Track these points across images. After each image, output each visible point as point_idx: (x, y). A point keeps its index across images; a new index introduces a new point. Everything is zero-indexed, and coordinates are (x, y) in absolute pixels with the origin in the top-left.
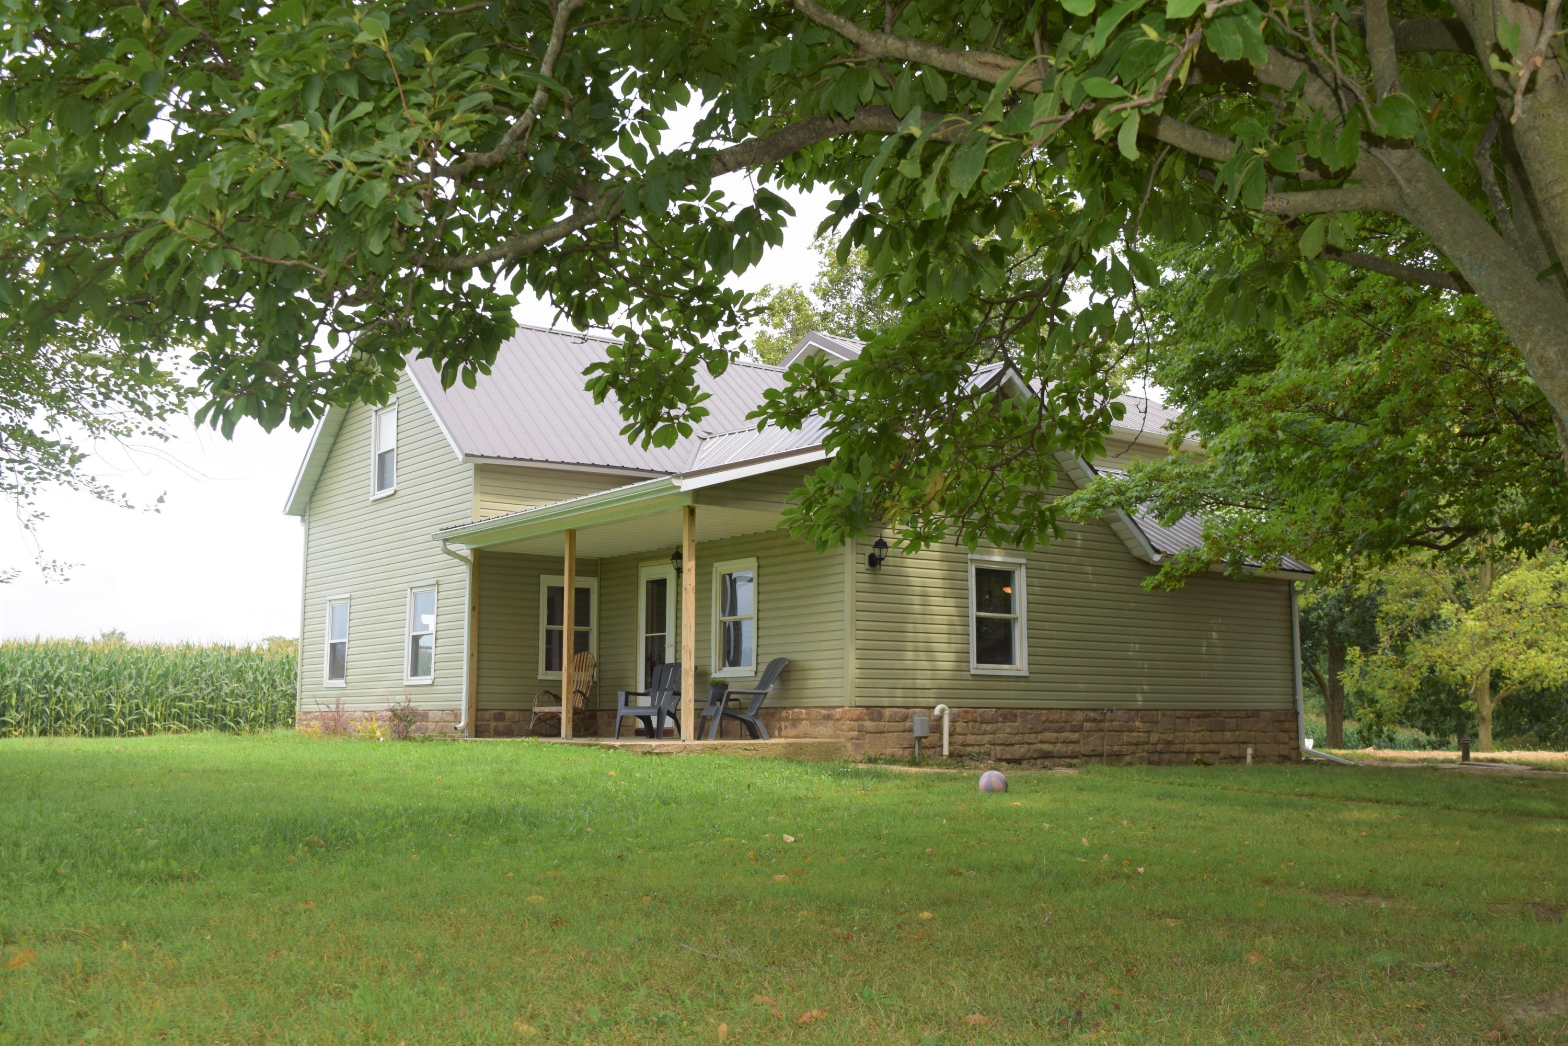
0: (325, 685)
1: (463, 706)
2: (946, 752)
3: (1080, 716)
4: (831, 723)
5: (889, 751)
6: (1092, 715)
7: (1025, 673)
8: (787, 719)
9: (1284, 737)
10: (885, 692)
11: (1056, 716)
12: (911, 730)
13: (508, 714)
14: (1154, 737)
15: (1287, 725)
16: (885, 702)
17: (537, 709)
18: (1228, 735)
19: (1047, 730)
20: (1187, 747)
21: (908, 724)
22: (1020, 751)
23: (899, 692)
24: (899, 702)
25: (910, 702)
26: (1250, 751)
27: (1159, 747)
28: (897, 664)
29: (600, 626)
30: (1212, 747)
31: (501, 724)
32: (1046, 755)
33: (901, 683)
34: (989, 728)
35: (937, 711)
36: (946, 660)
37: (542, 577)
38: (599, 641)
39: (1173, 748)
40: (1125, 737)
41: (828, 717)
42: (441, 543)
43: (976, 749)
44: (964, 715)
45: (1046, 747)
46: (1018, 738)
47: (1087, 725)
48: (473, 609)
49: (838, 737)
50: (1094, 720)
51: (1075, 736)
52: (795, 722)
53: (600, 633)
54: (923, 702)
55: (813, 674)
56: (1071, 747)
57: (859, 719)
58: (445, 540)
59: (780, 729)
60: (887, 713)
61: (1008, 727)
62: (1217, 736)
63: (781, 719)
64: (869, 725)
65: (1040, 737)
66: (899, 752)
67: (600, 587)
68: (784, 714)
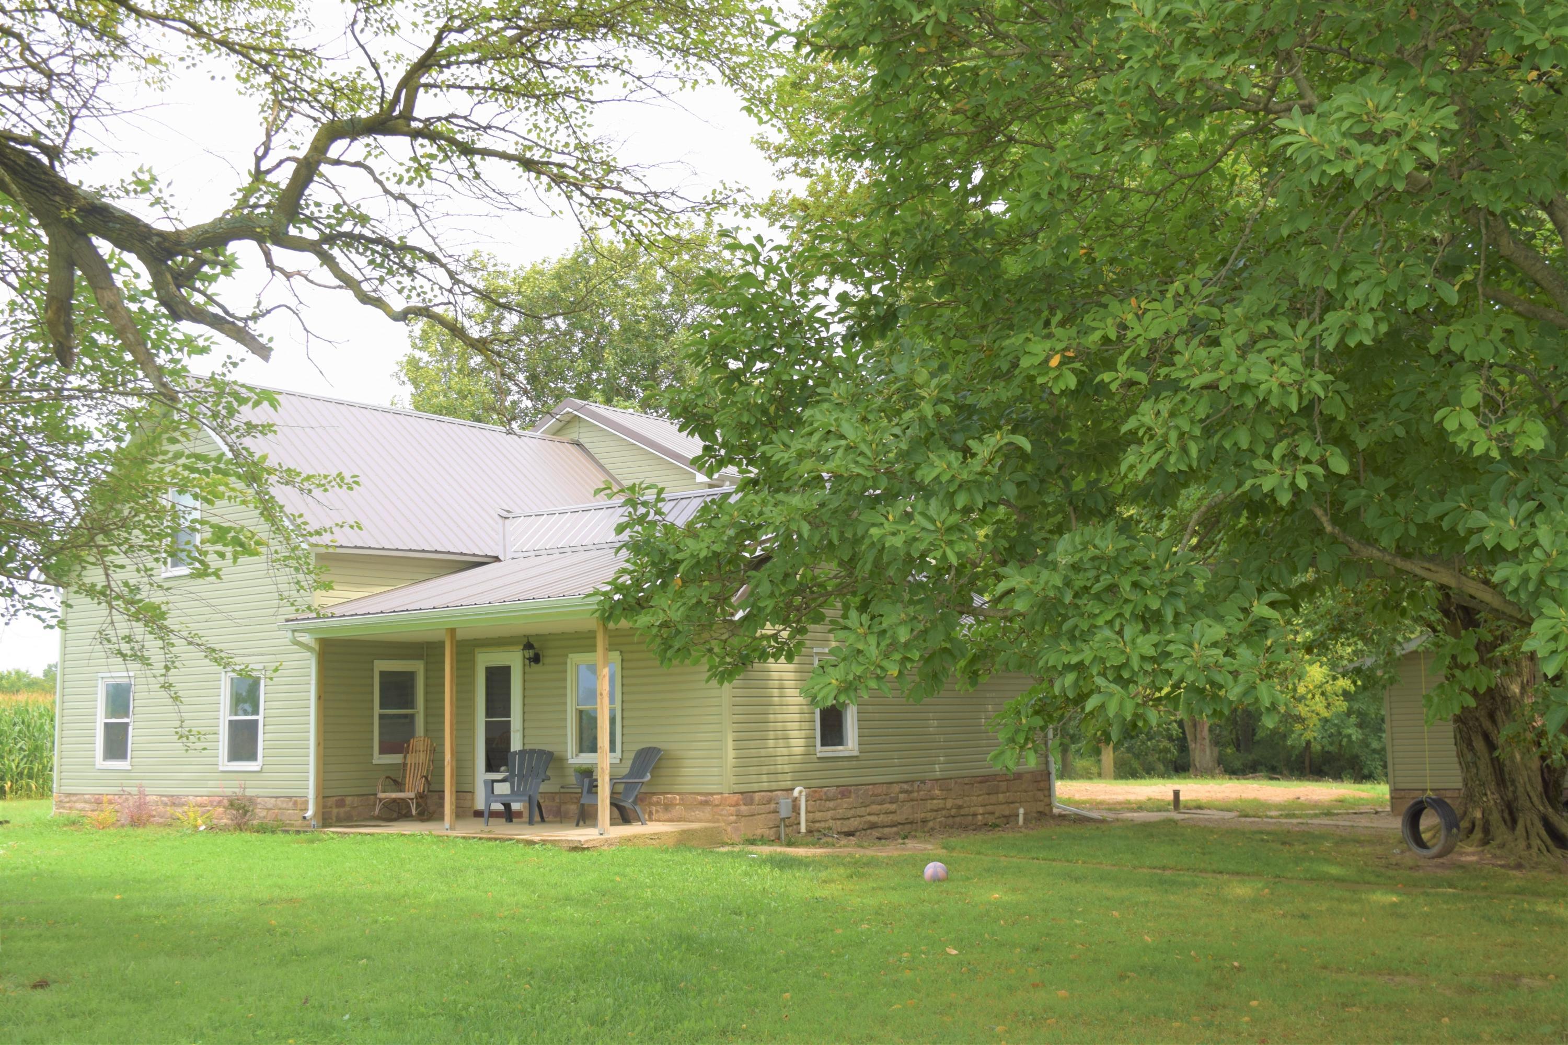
0: (98, 766)
1: (311, 794)
2: (803, 829)
3: (896, 788)
4: (708, 809)
5: (759, 832)
6: (905, 786)
7: (856, 753)
8: (658, 803)
9: (1040, 795)
10: (754, 778)
11: (879, 790)
12: (776, 812)
13: (349, 800)
14: (949, 803)
15: (1042, 784)
16: (755, 787)
17: (381, 795)
18: (1001, 796)
19: (873, 803)
20: (972, 810)
21: (773, 806)
22: (854, 823)
23: (765, 778)
24: (765, 786)
25: (774, 786)
26: (1021, 811)
27: (953, 812)
28: (763, 752)
29: (426, 708)
30: (990, 808)
31: (342, 810)
32: (873, 826)
33: (765, 769)
34: (831, 804)
35: (796, 793)
36: (798, 745)
37: (376, 662)
38: (426, 723)
39: (963, 812)
40: (930, 805)
41: (706, 803)
42: (290, 634)
43: (822, 825)
44: (816, 796)
45: (873, 819)
46: (852, 812)
47: (902, 796)
48: (319, 698)
49: (718, 821)
50: (906, 792)
51: (893, 807)
52: (667, 807)
53: (426, 716)
54: (783, 785)
55: (687, 762)
56: (891, 817)
57: (737, 805)
58: (294, 631)
59: (651, 813)
60: (757, 796)
61: (845, 803)
62: (993, 799)
63: (651, 804)
64: (744, 808)
65: (868, 810)
66: (767, 832)
67: (427, 670)
68: (655, 799)
